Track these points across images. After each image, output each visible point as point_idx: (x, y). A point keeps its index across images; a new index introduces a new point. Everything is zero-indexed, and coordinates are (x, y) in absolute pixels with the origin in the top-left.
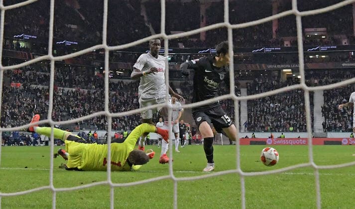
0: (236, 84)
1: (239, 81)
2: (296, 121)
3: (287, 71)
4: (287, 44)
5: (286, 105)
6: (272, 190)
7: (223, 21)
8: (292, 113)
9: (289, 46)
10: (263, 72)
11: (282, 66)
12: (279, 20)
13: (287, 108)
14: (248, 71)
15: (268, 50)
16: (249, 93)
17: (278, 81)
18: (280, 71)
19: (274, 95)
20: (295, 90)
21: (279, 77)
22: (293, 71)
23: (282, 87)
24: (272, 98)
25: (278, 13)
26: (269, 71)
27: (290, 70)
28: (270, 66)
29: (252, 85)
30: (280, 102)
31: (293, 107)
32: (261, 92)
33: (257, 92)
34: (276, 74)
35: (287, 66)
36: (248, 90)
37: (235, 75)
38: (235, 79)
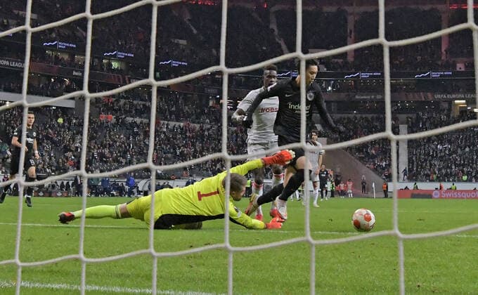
0: (394, 118)
1: (398, 115)
2: (471, 167)
3: (460, 102)
4: (460, 67)
5: (458, 146)
6: (439, 258)
7: (377, 37)
8: (466, 157)
9: (463, 69)
10: (428, 103)
11: (454, 96)
12: (451, 35)
13: (459, 151)
14: (408, 102)
15: (435, 75)
16: (411, 131)
17: (448, 116)
18: (450, 102)
19: (443, 134)
20: (471, 127)
21: (450, 110)
22: (467, 103)
23: (454, 123)
24: (440, 138)
25: (449, 26)
26: (437, 103)
27: (464, 101)
28: (438, 96)
29: (414, 121)
30: (450, 142)
31: (467, 149)
32: (426, 130)
33: (421, 130)
34: (446, 105)
35: (460, 96)
36: (409, 127)
37: (392, 107)
38: (392, 113)
